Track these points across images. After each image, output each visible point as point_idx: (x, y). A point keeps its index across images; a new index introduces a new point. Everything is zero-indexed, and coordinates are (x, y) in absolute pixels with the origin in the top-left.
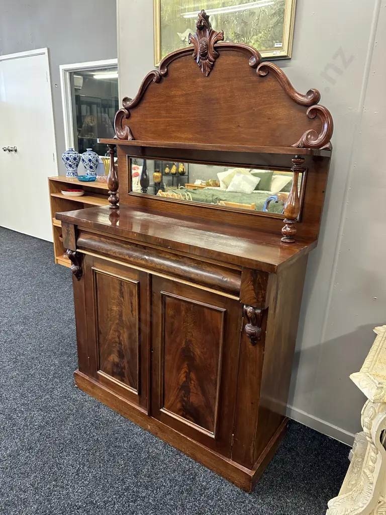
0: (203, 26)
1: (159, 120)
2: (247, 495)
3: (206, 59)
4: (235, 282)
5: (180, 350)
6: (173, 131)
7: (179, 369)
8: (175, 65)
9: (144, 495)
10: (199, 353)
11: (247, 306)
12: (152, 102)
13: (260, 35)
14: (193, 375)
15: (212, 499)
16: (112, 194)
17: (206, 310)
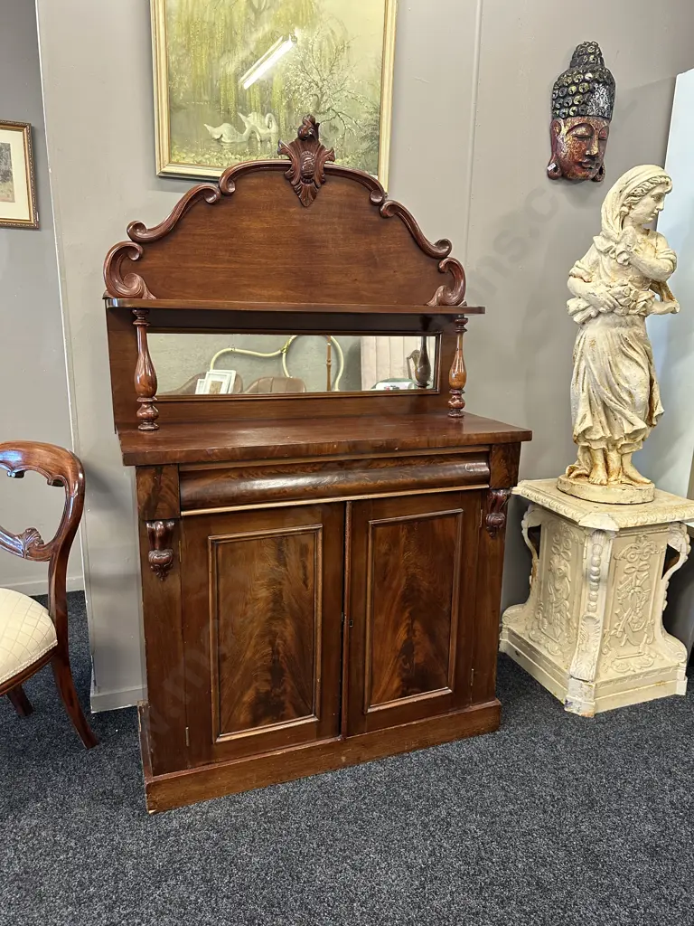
1: (214, 266)
3: (311, 182)
6: (245, 285)
8: (252, 181)
12: (200, 235)
16: (146, 403)
17: (436, 522)
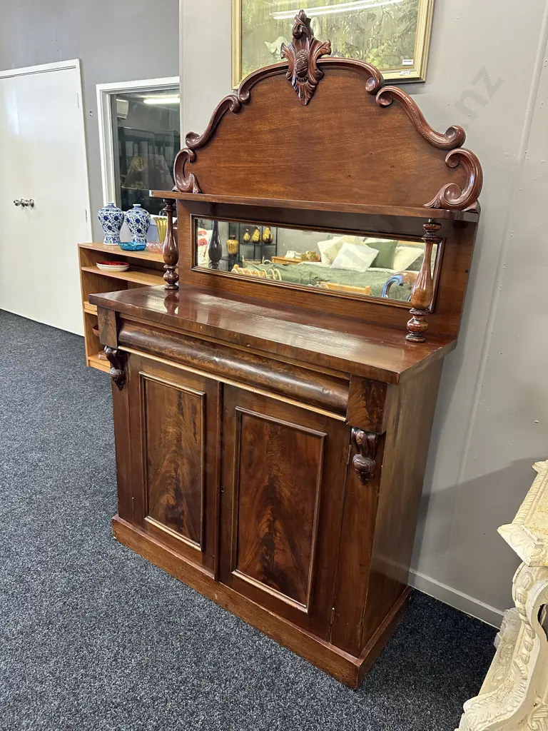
0: (302, 33)
1: (237, 165)
2: (351, 692)
3: (305, 81)
4: (339, 395)
5: (261, 490)
6: (257, 181)
7: (259, 517)
8: (262, 87)
9: (207, 689)
10: (288, 493)
11: (356, 429)
12: (228, 140)
13: (382, 47)
14: (278, 525)
15: (302, 697)
16: (169, 269)
17: (299, 434)
